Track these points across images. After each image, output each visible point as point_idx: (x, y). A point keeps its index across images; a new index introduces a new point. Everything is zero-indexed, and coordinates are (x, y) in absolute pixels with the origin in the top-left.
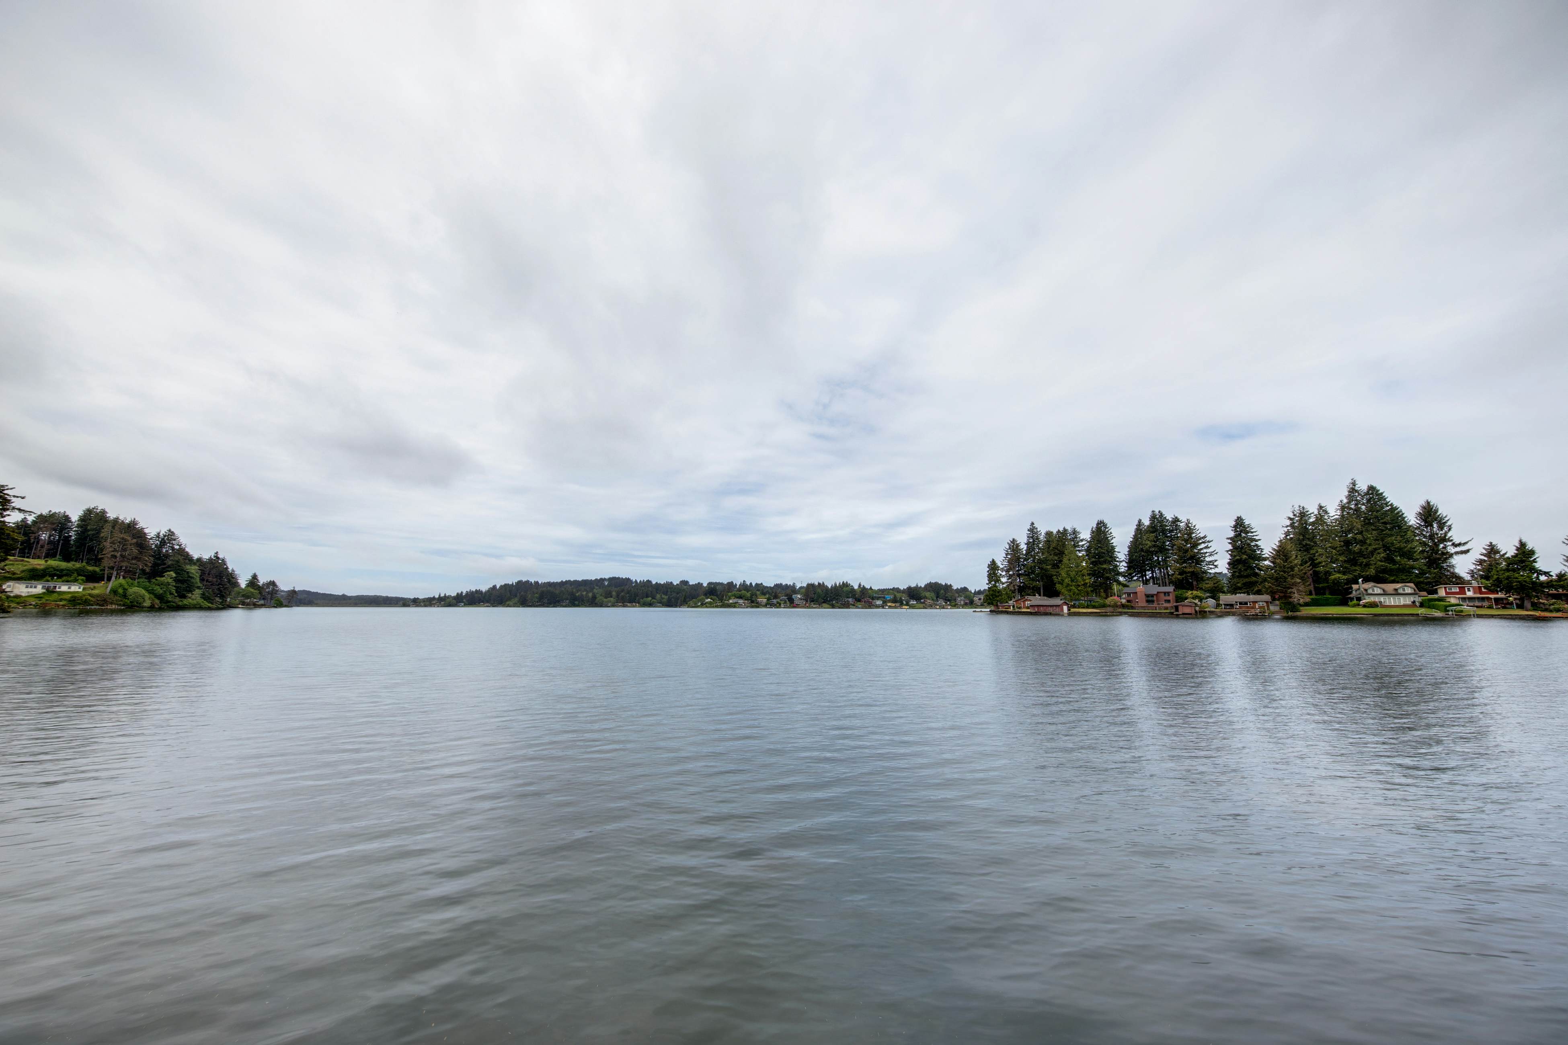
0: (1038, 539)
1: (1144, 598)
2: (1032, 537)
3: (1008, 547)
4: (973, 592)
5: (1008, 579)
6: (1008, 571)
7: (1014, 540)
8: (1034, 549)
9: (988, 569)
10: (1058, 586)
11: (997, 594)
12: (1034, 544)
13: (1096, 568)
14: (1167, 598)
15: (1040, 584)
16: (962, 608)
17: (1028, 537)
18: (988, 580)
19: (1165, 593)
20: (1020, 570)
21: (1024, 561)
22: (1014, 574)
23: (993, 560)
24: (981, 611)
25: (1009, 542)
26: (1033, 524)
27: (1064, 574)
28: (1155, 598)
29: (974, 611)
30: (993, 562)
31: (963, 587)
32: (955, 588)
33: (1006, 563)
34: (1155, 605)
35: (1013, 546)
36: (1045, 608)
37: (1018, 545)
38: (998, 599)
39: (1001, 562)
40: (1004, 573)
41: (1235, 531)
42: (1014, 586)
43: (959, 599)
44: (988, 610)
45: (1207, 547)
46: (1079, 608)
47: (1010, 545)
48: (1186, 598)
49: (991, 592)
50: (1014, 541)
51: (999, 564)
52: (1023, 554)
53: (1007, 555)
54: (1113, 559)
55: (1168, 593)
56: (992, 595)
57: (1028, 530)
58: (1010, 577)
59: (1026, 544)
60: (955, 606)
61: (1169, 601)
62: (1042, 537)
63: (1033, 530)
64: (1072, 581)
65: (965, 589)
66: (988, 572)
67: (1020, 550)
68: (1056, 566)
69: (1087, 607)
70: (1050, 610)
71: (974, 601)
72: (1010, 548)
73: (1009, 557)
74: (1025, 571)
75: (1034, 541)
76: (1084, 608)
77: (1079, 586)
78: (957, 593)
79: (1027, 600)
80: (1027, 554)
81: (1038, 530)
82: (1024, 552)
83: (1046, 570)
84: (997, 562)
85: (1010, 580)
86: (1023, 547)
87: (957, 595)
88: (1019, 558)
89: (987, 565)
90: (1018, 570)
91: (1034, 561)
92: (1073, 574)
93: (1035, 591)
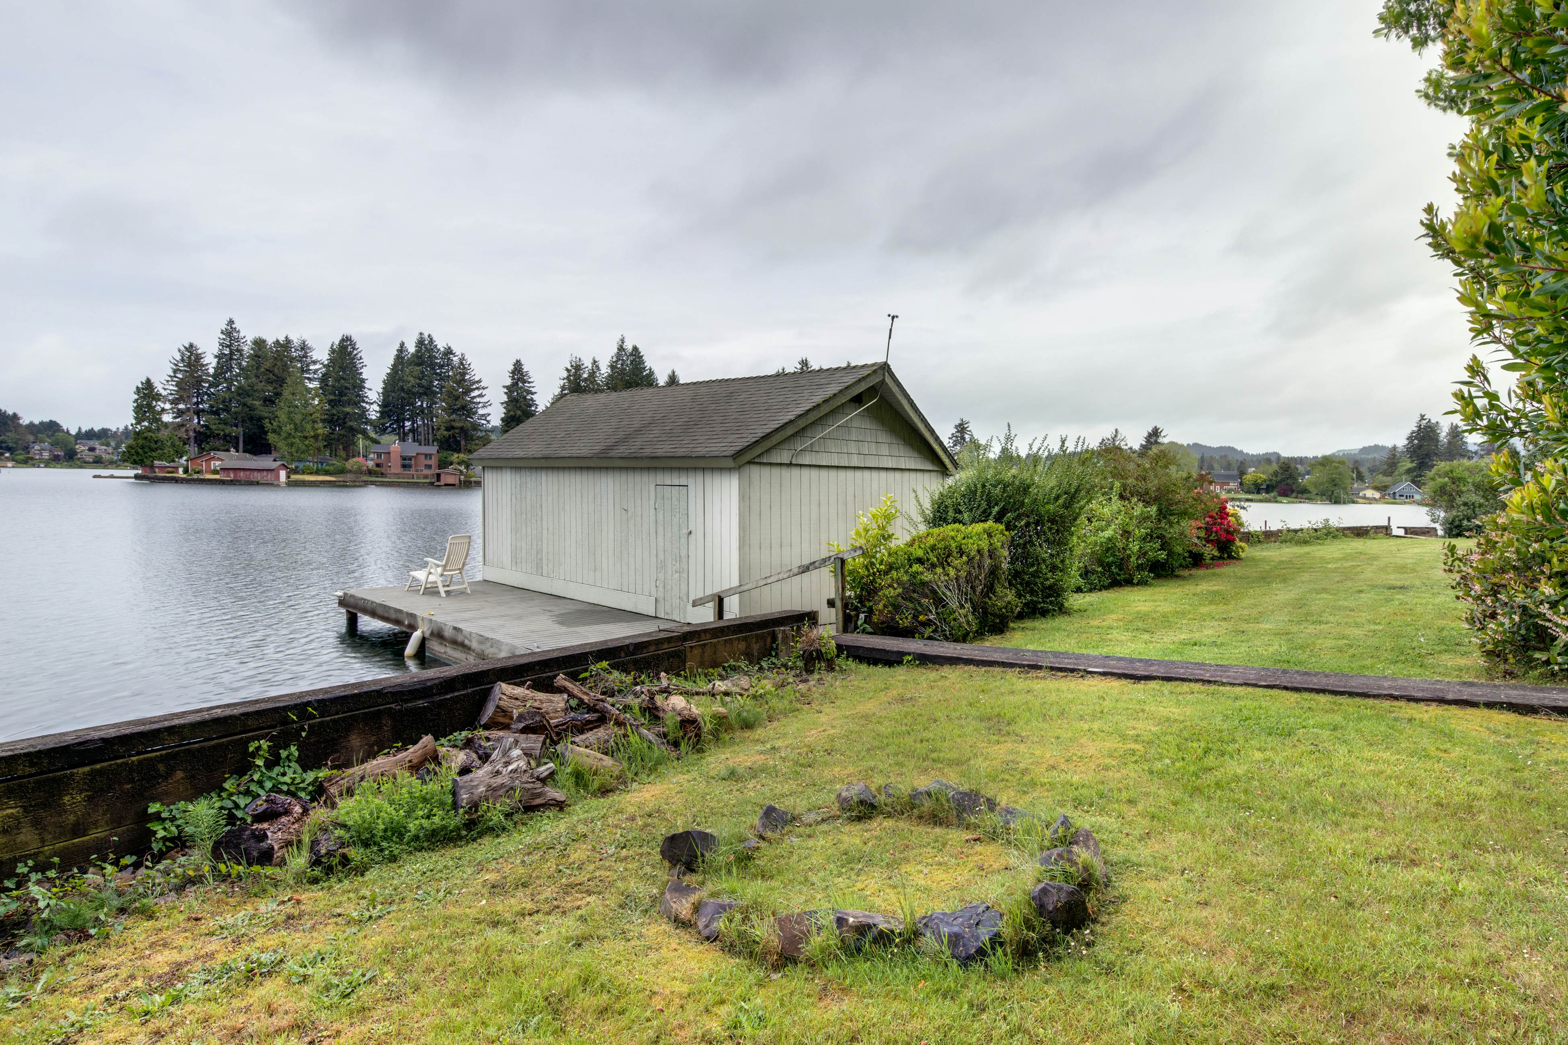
0: (240, 351)
1: (399, 462)
2: (228, 346)
3: (178, 358)
4: (73, 432)
5: (175, 418)
6: (174, 402)
7: (191, 345)
8: (230, 369)
9: (136, 397)
10: (271, 438)
11: (153, 445)
12: (231, 359)
13: (334, 412)
14: (428, 462)
15: (238, 431)
16: (46, 466)
17: (221, 344)
18: (136, 418)
19: (426, 455)
20: (202, 402)
21: (209, 387)
22: (188, 409)
23: (148, 381)
24: (112, 477)
25: (182, 349)
26: (231, 322)
27: (283, 417)
28: (413, 462)
29: (95, 477)
30: (148, 384)
31: (46, 419)
32: (25, 421)
33: (172, 388)
34: (412, 471)
35: (189, 357)
36: (248, 473)
37: (198, 357)
38: (154, 454)
39: (163, 384)
40: (168, 406)
41: (513, 379)
42: (187, 431)
43: (37, 447)
44: (132, 473)
45: (481, 396)
46: (303, 473)
47: (183, 355)
48: (451, 464)
49: (140, 442)
50: (191, 348)
51: (159, 388)
52: (208, 375)
53: (175, 371)
54: (362, 399)
55: (428, 456)
56: (142, 447)
57: (222, 332)
58: (180, 413)
59: (216, 357)
60: (28, 462)
61: (429, 467)
62: (247, 349)
63: (230, 332)
64: (296, 429)
65: (52, 427)
66: (136, 401)
67: (203, 365)
68: (269, 401)
69: (317, 473)
70: (257, 476)
71: (76, 453)
72: (183, 360)
73: (180, 376)
74: (211, 406)
75: (231, 353)
76: (311, 473)
77: (306, 438)
78: (32, 433)
79: (213, 458)
80: (215, 376)
81: (242, 335)
82: (211, 371)
83: (252, 408)
84: (155, 385)
85: (178, 420)
86: (210, 362)
87: (31, 438)
88: (199, 381)
89: (135, 389)
90: (197, 403)
91: (229, 389)
92: (298, 418)
93: (230, 442)
